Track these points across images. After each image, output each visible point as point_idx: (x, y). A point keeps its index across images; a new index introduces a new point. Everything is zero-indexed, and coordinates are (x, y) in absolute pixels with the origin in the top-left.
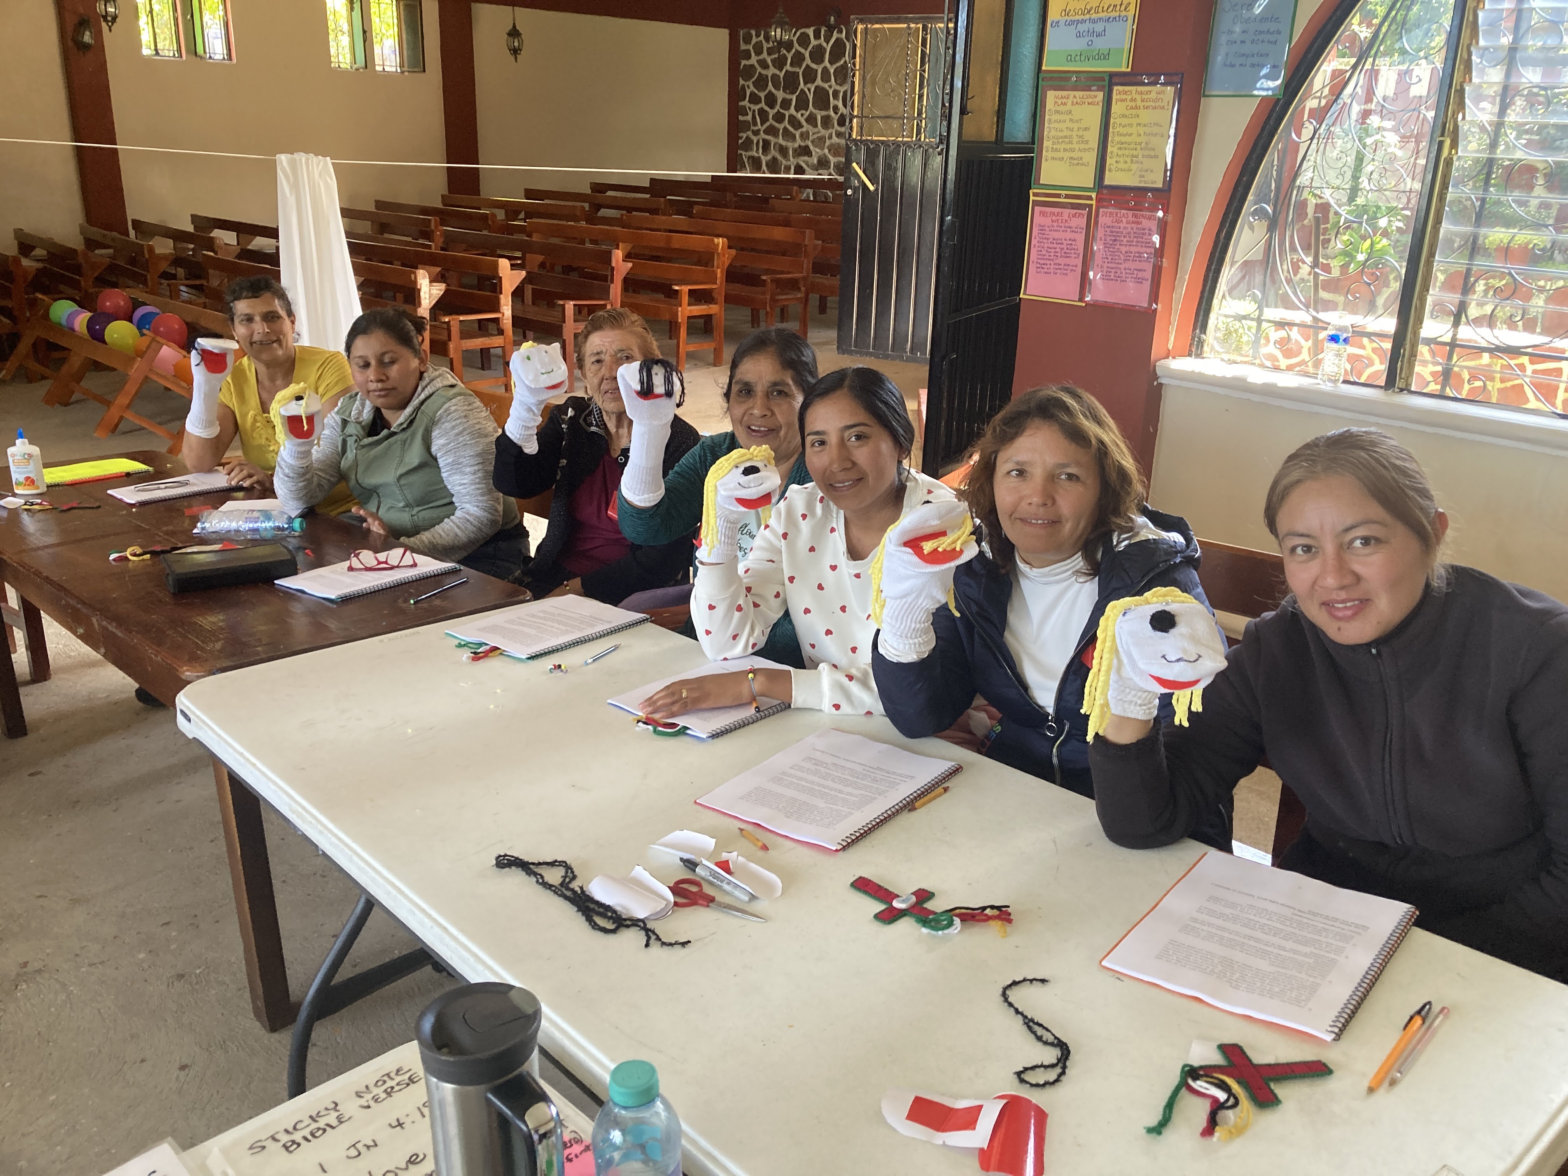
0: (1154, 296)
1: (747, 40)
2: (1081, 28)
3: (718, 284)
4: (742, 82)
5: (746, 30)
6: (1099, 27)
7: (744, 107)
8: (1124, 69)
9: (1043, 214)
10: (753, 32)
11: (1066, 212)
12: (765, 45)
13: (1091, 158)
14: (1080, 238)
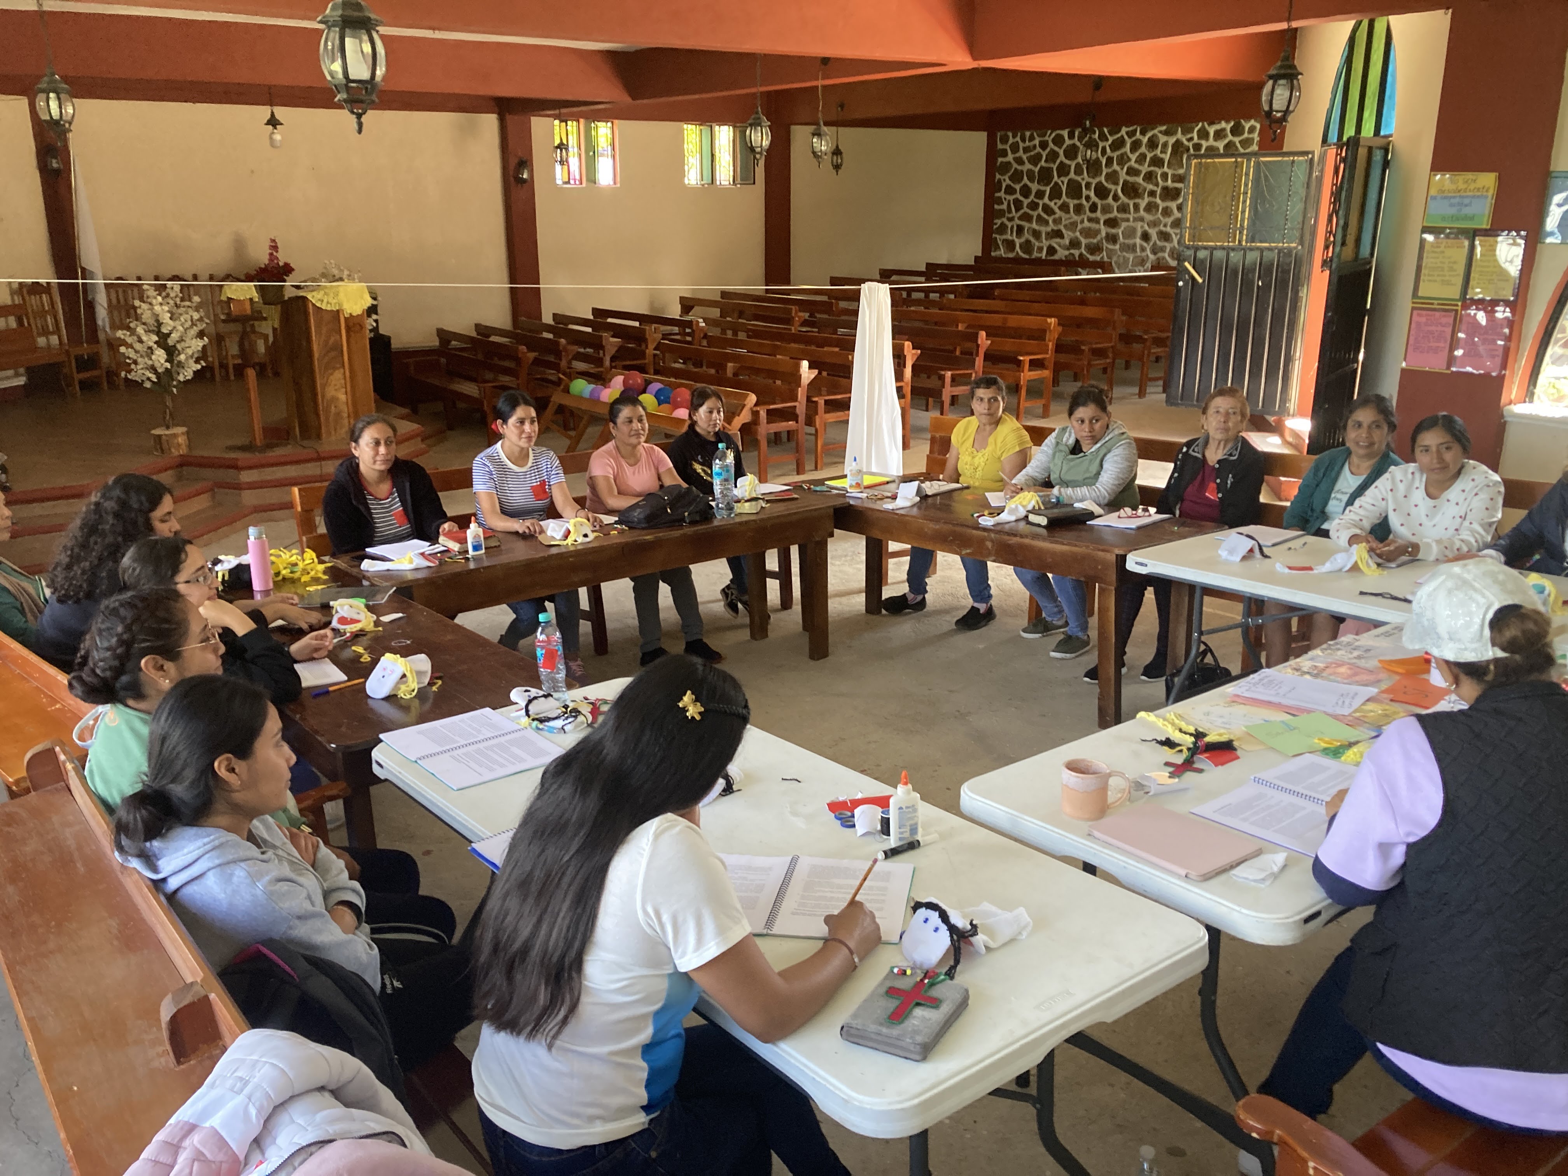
0: (1504, 366)
1: (1004, 140)
2: (1452, 201)
3: (1049, 355)
4: (998, 176)
5: (1003, 133)
6: (1466, 201)
7: (1000, 198)
8: (1484, 227)
9: (1419, 315)
10: (1010, 134)
11: (1437, 314)
12: (1021, 145)
13: (1459, 281)
14: (1449, 330)
